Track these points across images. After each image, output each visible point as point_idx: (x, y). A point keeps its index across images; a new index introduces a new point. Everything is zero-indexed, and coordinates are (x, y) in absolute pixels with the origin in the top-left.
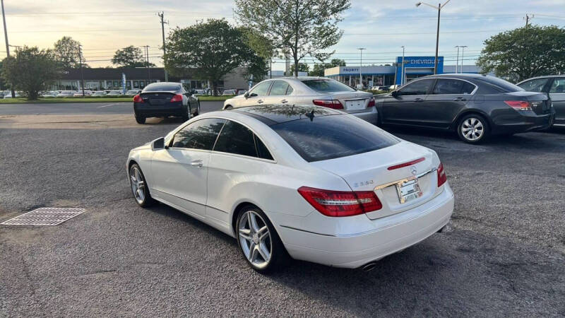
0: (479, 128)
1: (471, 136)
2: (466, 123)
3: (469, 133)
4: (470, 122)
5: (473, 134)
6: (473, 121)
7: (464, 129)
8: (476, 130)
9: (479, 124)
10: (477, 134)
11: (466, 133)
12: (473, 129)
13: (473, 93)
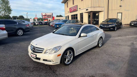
0: (22, 32)
1: (20, 34)
2: (18, 31)
4: (19, 31)
6: (20, 31)
7: (18, 33)
9: (22, 31)
10: (22, 33)
11: (19, 34)
12: (20, 33)
13: (17, 24)
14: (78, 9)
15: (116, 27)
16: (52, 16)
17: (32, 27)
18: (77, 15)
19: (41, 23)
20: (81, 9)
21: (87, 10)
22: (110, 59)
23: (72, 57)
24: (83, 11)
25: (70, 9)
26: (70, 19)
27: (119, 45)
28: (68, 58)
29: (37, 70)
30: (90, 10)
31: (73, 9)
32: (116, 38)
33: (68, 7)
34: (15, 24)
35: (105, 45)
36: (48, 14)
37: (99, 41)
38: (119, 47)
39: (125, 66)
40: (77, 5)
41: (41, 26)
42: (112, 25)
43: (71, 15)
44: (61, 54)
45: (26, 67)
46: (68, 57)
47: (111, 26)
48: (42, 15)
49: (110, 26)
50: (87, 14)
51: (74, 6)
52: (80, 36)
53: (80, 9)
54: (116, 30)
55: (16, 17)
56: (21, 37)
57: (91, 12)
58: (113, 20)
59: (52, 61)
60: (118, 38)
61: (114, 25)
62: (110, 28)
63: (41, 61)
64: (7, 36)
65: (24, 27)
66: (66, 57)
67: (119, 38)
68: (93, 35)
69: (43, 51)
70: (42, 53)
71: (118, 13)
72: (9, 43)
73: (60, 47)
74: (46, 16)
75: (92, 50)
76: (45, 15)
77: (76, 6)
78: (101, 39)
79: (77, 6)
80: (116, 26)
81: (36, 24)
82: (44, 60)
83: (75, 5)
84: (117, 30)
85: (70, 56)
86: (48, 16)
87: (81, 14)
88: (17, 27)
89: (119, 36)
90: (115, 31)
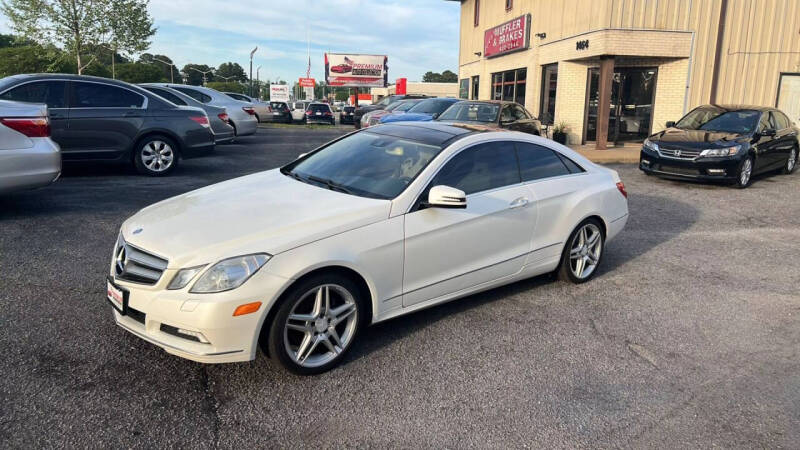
0: (167, 154)
1: (157, 166)
2: (148, 148)
3: (154, 162)
4: (153, 147)
5: (160, 162)
6: (157, 145)
7: (145, 158)
8: (163, 157)
9: (167, 148)
10: (165, 162)
11: (149, 162)
12: (158, 156)
13: (145, 106)
14: (534, 41)
15: (748, 163)
16: (383, 72)
17: (248, 130)
18: (522, 73)
19: (319, 114)
20: (546, 41)
21: (581, 45)
22: (603, 366)
23: (351, 328)
24: (561, 52)
25: (489, 33)
26: (485, 94)
27: (719, 278)
28: (316, 333)
29: (113, 385)
30: (596, 48)
31: (502, 40)
32: (721, 235)
33: (476, 24)
34: (134, 107)
35: (622, 268)
36: (359, 61)
37: (572, 241)
38: (705, 293)
39: (672, 422)
40: (529, 16)
41: (319, 129)
42: (720, 147)
43: (493, 75)
44: (260, 304)
45: (63, 359)
46: (321, 325)
47: (715, 152)
48: (327, 65)
49: (705, 153)
50: (582, 72)
51: (511, 16)
52: (422, 203)
53: (543, 36)
54: (744, 179)
55: (204, 68)
56: (158, 180)
57: (604, 58)
58: (741, 115)
59: (201, 338)
60: (734, 234)
61: (734, 150)
62: (703, 166)
63: (151, 333)
64: (52, 170)
65: (180, 129)
66: (302, 323)
67: (746, 233)
68: (527, 205)
69: (160, 271)
70: (152, 282)
71: (782, 74)
72: (65, 209)
73: (261, 259)
74: (349, 74)
75: (520, 297)
76: (346, 69)
77: (522, 18)
78: (596, 233)
79: (526, 20)
80: (751, 154)
81: (298, 114)
82: (164, 328)
83: (516, 13)
84: (757, 184)
85: (335, 321)
86: (362, 72)
87: (545, 67)
88: (140, 125)
89: (748, 222)
90: (742, 187)
